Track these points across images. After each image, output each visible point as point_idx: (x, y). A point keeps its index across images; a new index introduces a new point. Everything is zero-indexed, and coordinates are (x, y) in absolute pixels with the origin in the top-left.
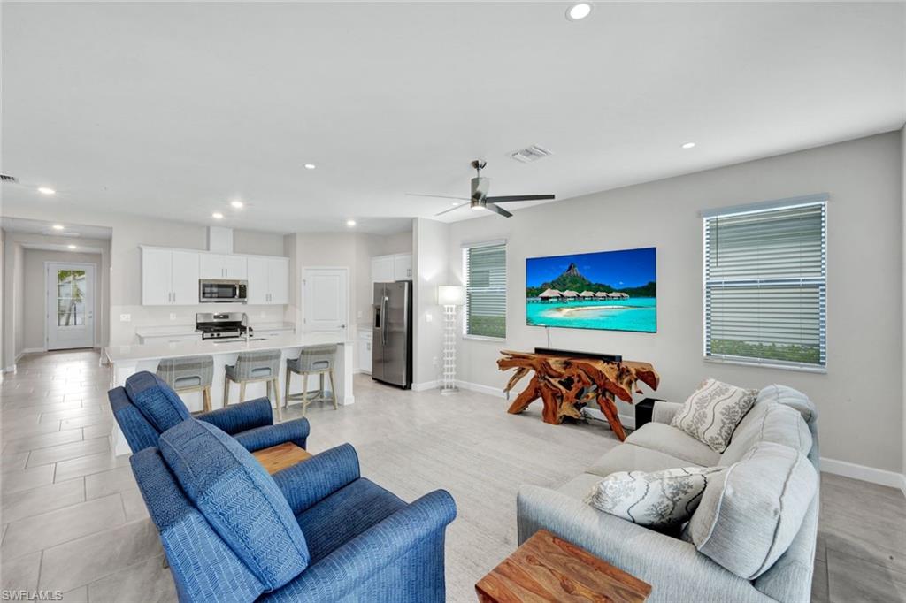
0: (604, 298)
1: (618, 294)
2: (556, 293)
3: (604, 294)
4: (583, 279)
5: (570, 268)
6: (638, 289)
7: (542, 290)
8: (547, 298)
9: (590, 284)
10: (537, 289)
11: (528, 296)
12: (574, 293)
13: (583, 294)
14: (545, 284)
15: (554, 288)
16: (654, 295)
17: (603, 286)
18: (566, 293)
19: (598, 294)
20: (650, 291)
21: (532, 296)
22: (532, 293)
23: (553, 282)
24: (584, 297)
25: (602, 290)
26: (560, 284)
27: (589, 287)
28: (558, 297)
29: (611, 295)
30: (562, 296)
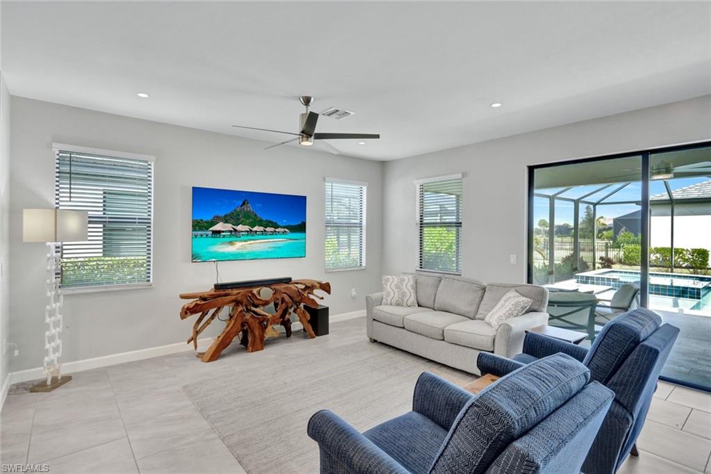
0: (273, 233)
1: (282, 230)
2: (229, 227)
3: (272, 229)
4: (256, 215)
5: (244, 204)
6: (295, 226)
7: (213, 223)
8: (219, 232)
9: (261, 221)
10: (207, 222)
11: (194, 229)
12: (247, 228)
13: (255, 229)
14: (217, 217)
15: (226, 222)
16: (305, 232)
17: (272, 222)
18: (240, 228)
19: (268, 229)
20: (301, 228)
21: (201, 229)
22: (198, 226)
23: (226, 216)
24: (256, 232)
25: (270, 225)
26: (233, 218)
27: (261, 223)
28: (231, 231)
29: (277, 230)
30: (235, 230)
